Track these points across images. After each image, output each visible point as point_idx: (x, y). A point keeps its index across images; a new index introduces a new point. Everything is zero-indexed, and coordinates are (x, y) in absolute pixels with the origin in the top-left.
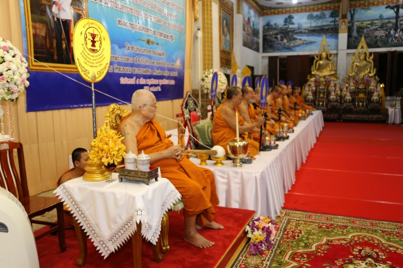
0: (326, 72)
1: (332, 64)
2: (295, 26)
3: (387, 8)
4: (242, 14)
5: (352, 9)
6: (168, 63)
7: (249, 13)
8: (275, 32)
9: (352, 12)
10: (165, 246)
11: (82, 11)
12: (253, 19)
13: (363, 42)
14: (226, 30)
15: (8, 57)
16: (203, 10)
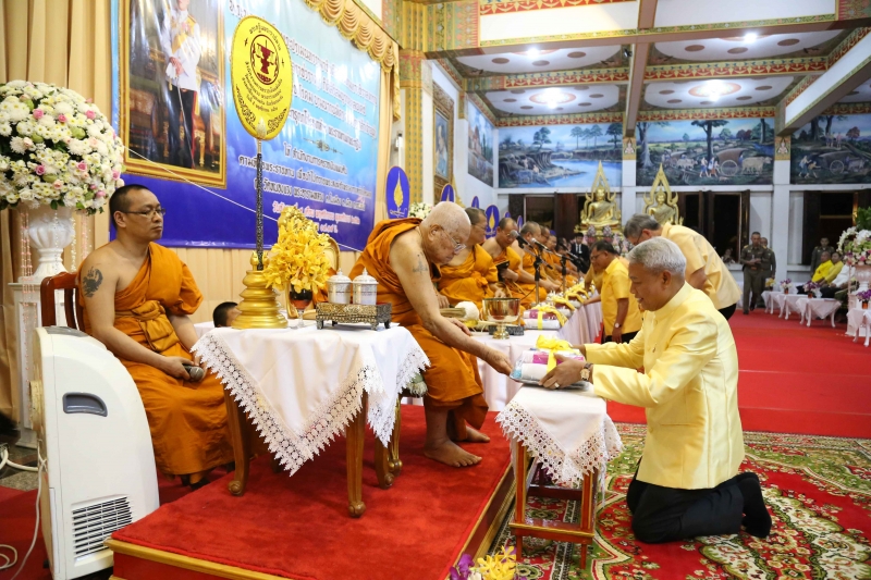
0: (605, 222)
1: (613, 208)
2: (552, 146)
3: (693, 124)
5: (642, 123)
6: (350, 186)
7: (477, 120)
8: (519, 154)
9: (642, 128)
10: (394, 462)
11: (216, 79)
12: (483, 131)
13: (661, 175)
15: (94, 130)
16: (408, 104)
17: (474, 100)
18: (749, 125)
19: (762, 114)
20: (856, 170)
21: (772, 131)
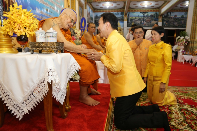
1: (122, 32)
3: (140, 13)
4: (87, 9)
5: (128, 12)
7: (89, 10)
9: (129, 13)
12: (91, 13)
14: (81, 14)
17: (89, 5)
18: (153, 13)
19: (156, 11)
20: (176, 25)
21: (158, 15)
